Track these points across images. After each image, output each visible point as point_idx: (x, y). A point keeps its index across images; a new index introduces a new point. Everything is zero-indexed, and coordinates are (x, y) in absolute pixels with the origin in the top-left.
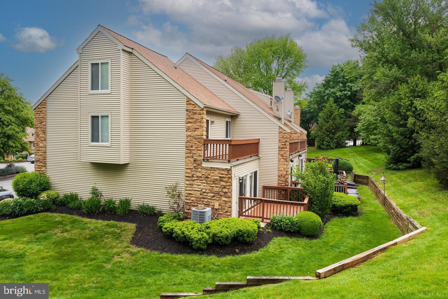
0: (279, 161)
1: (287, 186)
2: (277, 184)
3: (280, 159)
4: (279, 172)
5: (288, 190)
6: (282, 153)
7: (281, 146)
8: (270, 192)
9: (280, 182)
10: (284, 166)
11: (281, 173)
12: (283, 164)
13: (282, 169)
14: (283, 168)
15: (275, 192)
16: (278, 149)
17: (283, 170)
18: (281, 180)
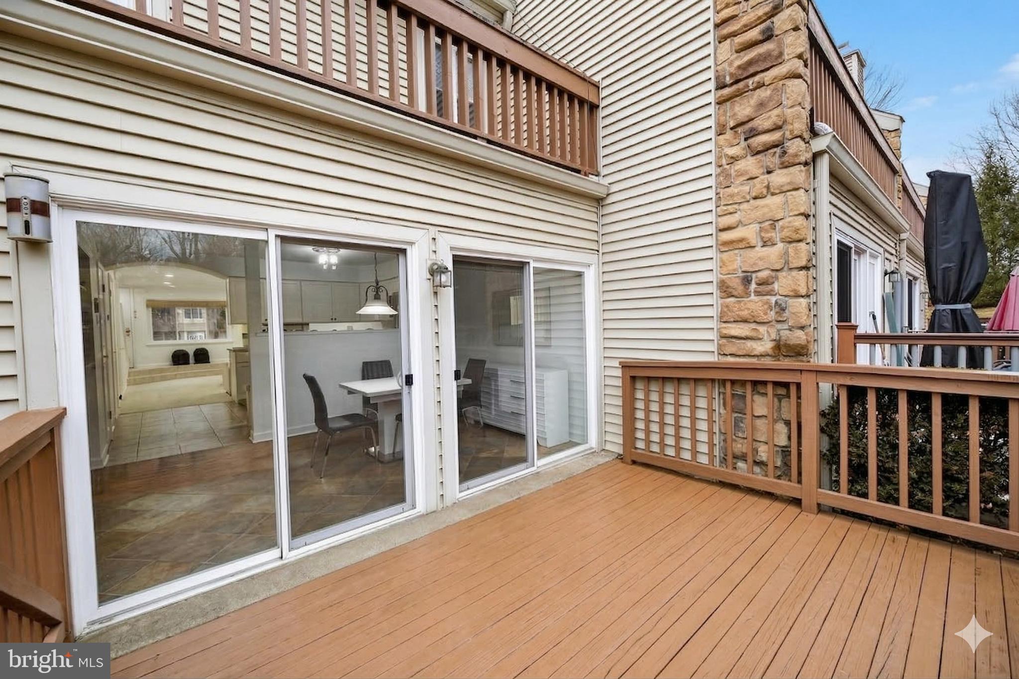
0: (725, 179)
1: (800, 351)
2: (713, 347)
3: (734, 159)
4: (725, 256)
5: (798, 385)
6: (743, 109)
7: (738, 63)
8: (669, 399)
9: (734, 332)
10: (770, 200)
11: (738, 261)
12: (758, 186)
13: (750, 232)
14: (755, 227)
15: (702, 403)
16: (710, 98)
17: (754, 240)
18: (745, 314)
